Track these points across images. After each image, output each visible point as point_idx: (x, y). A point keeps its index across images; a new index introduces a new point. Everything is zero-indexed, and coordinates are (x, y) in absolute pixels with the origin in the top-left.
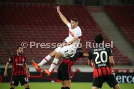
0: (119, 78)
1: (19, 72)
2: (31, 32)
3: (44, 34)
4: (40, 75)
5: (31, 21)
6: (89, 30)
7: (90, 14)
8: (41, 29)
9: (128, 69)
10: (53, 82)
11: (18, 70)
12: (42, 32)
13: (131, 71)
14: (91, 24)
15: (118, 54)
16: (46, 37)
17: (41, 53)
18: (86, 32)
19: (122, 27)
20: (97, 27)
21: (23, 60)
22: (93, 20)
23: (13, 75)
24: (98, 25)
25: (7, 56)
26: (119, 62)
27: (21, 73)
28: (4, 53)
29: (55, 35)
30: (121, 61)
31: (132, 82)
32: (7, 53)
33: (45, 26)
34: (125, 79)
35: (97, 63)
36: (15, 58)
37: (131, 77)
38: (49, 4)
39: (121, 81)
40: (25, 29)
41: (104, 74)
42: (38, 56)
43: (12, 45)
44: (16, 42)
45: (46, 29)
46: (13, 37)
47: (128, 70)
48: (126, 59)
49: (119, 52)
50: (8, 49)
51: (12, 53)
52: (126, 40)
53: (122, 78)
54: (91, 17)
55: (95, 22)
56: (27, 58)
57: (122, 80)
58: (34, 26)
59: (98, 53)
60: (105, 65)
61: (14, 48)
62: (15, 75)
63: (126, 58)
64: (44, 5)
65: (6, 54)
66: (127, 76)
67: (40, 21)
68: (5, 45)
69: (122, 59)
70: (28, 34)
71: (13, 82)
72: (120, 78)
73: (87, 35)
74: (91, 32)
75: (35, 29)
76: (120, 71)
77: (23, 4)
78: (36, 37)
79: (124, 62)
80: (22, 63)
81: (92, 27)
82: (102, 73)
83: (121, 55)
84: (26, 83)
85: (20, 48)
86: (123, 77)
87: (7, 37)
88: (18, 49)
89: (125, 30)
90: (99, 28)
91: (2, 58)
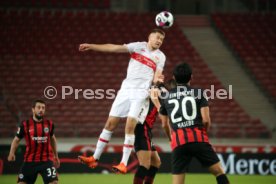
0: (242, 163)
2: (61, 68)
5: (59, 46)
7: (181, 32)
8: (80, 63)
9: (261, 145)
10: (105, 172)
12: (83, 69)
13: (268, 150)
14: (183, 52)
15: (241, 114)
17: (80, 113)
19: (248, 59)
20: (196, 58)
21: (47, 130)
22: (189, 44)
24: (197, 55)
26: (243, 131)
27: (41, 158)
29: (109, 75)
30: (247, 129)
31: (270, 173)
32: (9, 113)
34: (256, 167)
36: (28, 126)
37: (267, 162)
38: (97, 12)
39: (246, 171)
42: (74, 119)
45: (91, 63)
47: (260, 149)
48: (258, 125)
49: (241, 111)
50: (13, 106)
51: (20, 114)
53: (249, 164)
54: (184, 38)
55: (193, 49)
57: (248, 168)
58: (65, 57)
59: (176, 102)
61: (25, 102)
62: (29, 160)
63: (258, 122)
64: (86, 12)
66: (259, 161)
69: (248, 125)
70: (53, 74)
71: (21, 176)
72: (245, 165)
75: (67, 63)
76: (244, 150)
77: (42, 11)
78: (69, 80)
79: (252, 131)
81: (187, 58)
83: (247, 117)
86: (252, 162)
88: (34, 107)
90: (201, 61)
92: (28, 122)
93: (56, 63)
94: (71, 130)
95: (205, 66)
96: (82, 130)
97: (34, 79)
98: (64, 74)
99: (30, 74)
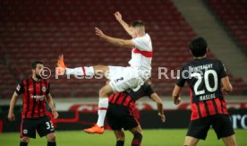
1: (36, 111)
2: (58, 34)
3: (82, 39)
4: (74, 117)
5: (56, 13)
6: (168, 28)
8: (76, 29)
11: (34, 108)
12: (78, 34)
14: (170, 17)
16: (86, 44)
18: (161, 33)
19: (230, 22)
20: (182, 22)
21: (44, 89)
22: (175, 9)
23: (23, 117)
24: (184, 19)
25: (12, 81)
27: (39, 114)
28: (6, 76)
32: (11, 76)
33: (82, 24)
34: (239, 122)
35: (197, 93)
36: (28, 85)
40: (44, 29)
41: (211, 114)
43: (22, 61)
44: (30, 55)
45: (86, 29)
46: (23, 45)
47: (243, 104)
48: (240, 84)
50: (15, 69)
51: (22, 77)
52: (238, 46)
53: (232, 119)
55: (179, 14)
56: (51, 86)
58: (62, 24)
60: (213, 96)
61: (26, 66)
62: (29, 116)
63: (240, 80)
65: (10, 79)
66: (242, 116)
67: (75, 13)
68: (8, 61)
70: (52, 39)
71: (25, 131)
73: (165, 38)
74: (171, 33)
75: (64, 29)
76: (228, 107)
78: (66, 45)
80: (41, 93)
81: (174, 23)
82: (208, 112)
84: (49, 132)
85: (38, 65)
86: (235, 118)
87: (12, 45)
88: (35, 68)
89: (235, 27)
90: (187, 25)
91: (3, 86)
92: (27, 81)
93: (54, 29)
94: (68, 91)
95: (191, 30)
96: (79, 90)
97: (34, 45)
98: (61, 39)
99: (31, 39)
